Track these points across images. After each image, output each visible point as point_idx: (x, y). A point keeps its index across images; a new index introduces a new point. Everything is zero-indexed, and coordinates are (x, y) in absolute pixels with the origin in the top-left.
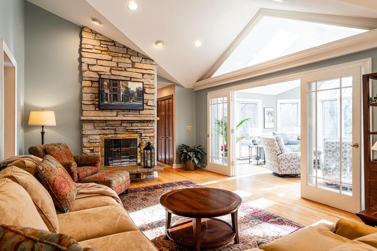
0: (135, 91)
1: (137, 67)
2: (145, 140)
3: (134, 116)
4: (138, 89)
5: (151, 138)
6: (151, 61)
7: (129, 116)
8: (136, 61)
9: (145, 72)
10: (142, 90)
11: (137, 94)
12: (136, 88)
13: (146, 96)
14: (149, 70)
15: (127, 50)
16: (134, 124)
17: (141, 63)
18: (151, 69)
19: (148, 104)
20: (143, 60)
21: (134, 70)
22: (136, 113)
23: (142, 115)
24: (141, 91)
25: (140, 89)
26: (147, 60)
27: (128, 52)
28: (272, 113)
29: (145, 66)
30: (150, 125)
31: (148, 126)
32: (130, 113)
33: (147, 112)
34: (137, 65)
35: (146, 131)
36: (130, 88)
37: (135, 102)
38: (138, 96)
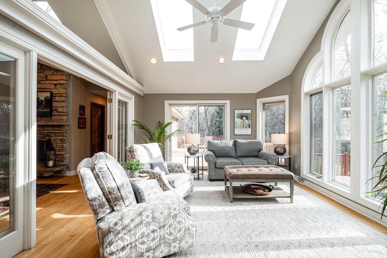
0: (43, 99)
1: (49, 79)
2: (56, 142)
3: (45, 121)
4: (46, 98)
5: (62, 141)
6: (63, 73)
7: (42, 121)
8: (49, 74)
9: (55, 82)
10: (49, 98)
11: (45, 103)
12: (44, 97)
13: (54, 104)
14: (59, 81)
15: (41, 66)
16: (45, 128)
17: (53, 75)
18: (62, 79)
19: (58, 111)
20: (55, 72)
21: (47, 82)
22: (47, 119)
23: (53, 121)
24: (49, 100)
25: (47, 98)
26: (59, 72)
27: (42, 67)
28: (248, 116)
29: (56, 78)
30: (60, 129)
31: (58, 130)
32: (42, 119)
33: (58, 118)
34: (49, 78)
35: (57, 134)
36: (39, 98)
37: (43, 109)
38: (46, 104)
